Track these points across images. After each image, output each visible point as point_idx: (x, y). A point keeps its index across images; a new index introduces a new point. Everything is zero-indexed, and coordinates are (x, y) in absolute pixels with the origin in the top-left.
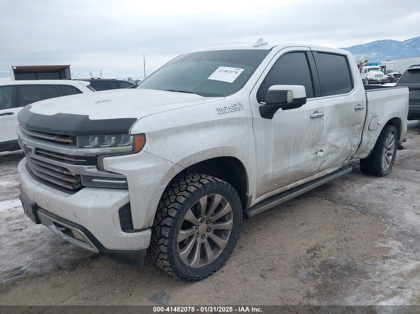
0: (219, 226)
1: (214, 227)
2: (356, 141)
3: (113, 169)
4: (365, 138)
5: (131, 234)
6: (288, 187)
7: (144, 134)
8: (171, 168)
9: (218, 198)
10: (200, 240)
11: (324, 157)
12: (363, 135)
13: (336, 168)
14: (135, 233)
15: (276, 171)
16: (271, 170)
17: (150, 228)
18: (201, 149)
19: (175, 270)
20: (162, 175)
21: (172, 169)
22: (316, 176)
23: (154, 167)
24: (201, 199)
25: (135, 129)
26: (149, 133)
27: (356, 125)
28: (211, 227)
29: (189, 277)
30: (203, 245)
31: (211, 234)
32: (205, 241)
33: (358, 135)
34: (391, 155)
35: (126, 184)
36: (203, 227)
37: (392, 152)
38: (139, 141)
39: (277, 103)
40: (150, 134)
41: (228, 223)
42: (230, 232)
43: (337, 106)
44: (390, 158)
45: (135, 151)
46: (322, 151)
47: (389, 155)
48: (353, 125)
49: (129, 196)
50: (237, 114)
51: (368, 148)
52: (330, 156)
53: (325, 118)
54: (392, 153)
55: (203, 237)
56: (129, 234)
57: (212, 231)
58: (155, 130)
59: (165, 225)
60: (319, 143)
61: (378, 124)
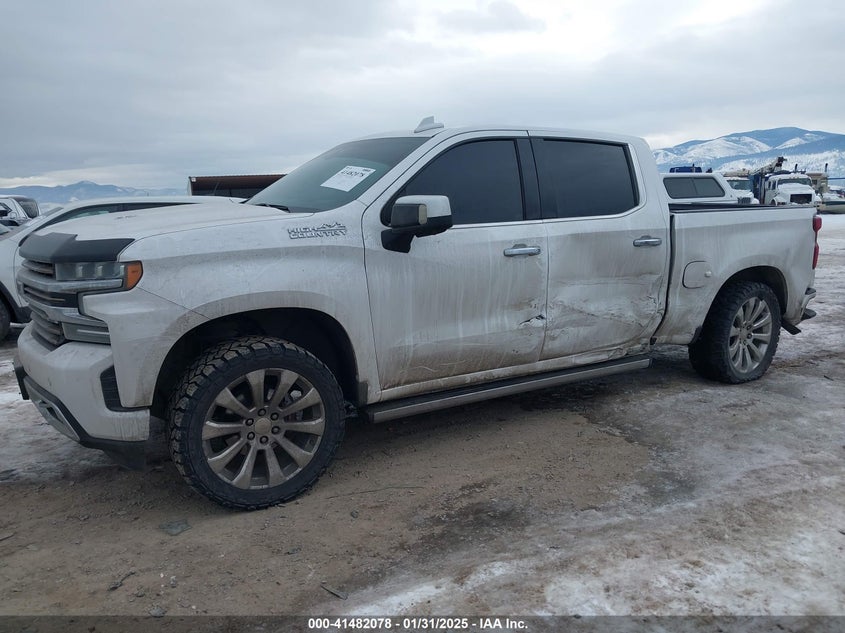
0: (296, 426)
1: (286, 426)
2: (653, 307)
3: (94, 312)
4: (677, 303)
5: (118, 413)
6: (468, 378)
7: (140, 262)
8: (181, 318)
9: (288, 377)
10: (255, 444)
11: (546, 329)
12: (670, 296)
13: (604, 357)
14: (124, 413)
15: (423, 343)
16: (409, 341)
17: (148, 407)
18: (246, 291)
19: (197, 484)
20: (164, 327)
21: (184, 319)
22: (540, 366)
23: (150, 313)
24: (250, 374)
25: (127, 255)
26: (147, 261)
27: (648, 277)
28: (279, 425)
29: (226, 500)
30: (261, 454)
31: (280, 438)
32: (267, 447)
33: (655, 296)
34: (765, 343)
35: (108, 337)
36: (263, 423)
37: (765, 336)
38: (133, 272)
39: (406, 226)
40: (151, 262)
41: (313, 423)
42: (319, 439)
43: (578, 238)
44: (764, 349)
45: (125, 286)
46: (541, 317)
47: (757, 342)
48: (639, 274)
49: (112, 356)
50: (328, 241)
51: (688, 324)
52: (572, 330)
53: (543, 256)
54: (768, 340)
55: (264, 440)
56: (115, 413)
57: (283, 433)
58: (160, 257)
59: (180, 409)
60: (533, 303)
61: (706, 276)
